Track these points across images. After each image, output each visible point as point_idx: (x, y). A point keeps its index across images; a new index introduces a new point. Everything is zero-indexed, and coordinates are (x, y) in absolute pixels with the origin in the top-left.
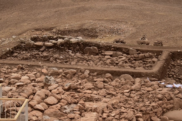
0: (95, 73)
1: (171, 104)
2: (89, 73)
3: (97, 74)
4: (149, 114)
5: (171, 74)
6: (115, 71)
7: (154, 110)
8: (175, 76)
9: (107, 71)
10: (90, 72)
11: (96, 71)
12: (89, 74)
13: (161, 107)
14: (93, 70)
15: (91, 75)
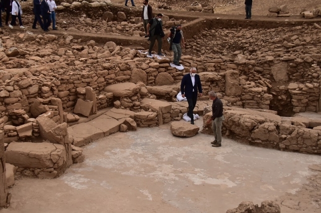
0: (80, 40)
1: (124, 75)
2: (72, 39)
3: (82, 41)
4: (74, 83)
5: (190, 45)
6: (101, 38)
7: (83, 80)
8: (194, 47)
9: (93, 37)
10: (74, 39)
11: (81, 37)
12: (71, 41)
13: (104, 77)
14: (78, 36)
15: (73, 42)
